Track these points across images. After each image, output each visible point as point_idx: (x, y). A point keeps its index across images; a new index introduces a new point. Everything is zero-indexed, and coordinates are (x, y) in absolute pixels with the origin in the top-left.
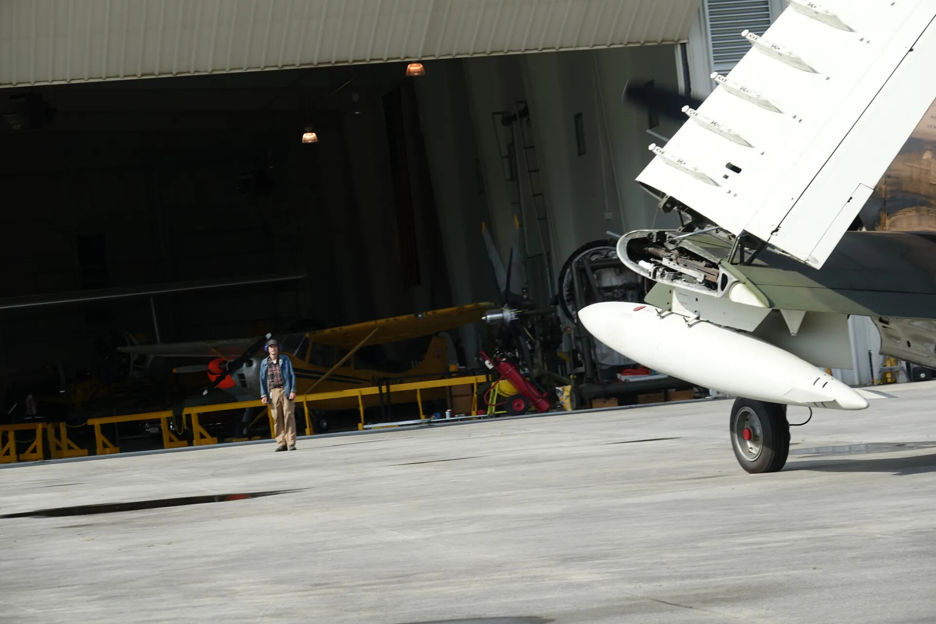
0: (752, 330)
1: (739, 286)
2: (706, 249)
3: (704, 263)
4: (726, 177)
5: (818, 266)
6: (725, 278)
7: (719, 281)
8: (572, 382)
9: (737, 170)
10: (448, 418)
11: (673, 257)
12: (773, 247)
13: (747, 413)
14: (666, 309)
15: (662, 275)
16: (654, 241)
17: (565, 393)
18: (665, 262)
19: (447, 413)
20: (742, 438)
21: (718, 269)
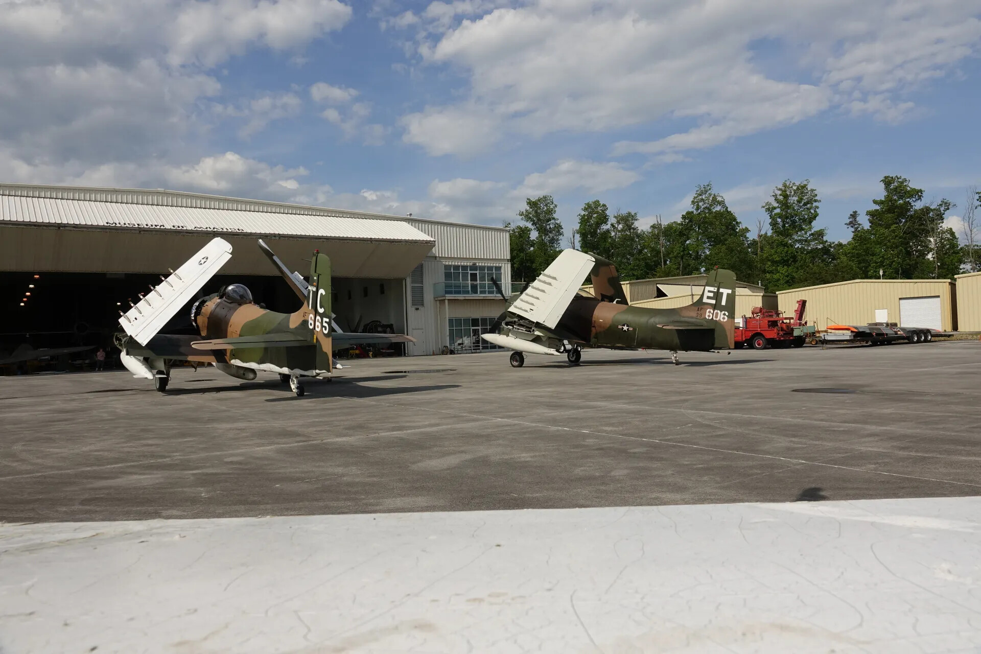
0: (530, 340)
1: (537, 331)
2: (528, 325)
3: (525, 327)
5: (553, 329)
7: (531, 330)
9: (532, 310)
11: (517, 325)
12: (544, 324)
13: (515, 356)
15: (514, 329)
16: (513, 322)
20: (513, 361)
21: (531, 328)
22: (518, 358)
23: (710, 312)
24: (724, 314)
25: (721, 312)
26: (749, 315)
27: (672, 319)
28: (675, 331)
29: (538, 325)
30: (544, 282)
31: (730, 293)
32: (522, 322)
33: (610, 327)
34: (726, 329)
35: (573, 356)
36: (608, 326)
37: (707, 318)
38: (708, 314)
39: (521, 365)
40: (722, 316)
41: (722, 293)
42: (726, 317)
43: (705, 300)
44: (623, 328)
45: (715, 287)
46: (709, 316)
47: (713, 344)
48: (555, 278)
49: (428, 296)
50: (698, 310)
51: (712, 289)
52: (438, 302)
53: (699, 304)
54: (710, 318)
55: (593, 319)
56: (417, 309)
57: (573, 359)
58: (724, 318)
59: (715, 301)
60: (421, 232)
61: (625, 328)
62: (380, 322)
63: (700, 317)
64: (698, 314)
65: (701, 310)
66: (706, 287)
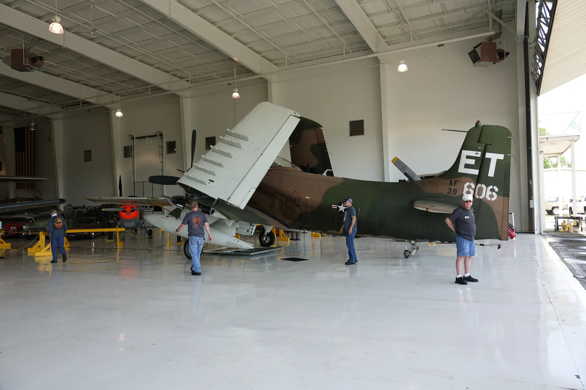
1: (218, 213)
2: (205, 202)
4: (209, 183)
5: (243, 209)
6: (213, 211)
7: (210, 211)
9: (213, 181)
12: (227, 202)
14: (177, 217)
16: (184, 199)
21: (210, 208)
23: (469, 187)
24: (493, 190)
25: (487, 186)
29: (221, 204)
31: (502, 159)
32: (196, 198)
33: (319, 206)
34: (496, 213)
35: (266, 239)
36: (317, 205)
38: (467, 189)
40: (489, 193)
41: (491, 158)
42: (494, 194)
43: (462, 169)
44: (338, 208)
45: (476, 150)
48: (245, 139)
50: (451, 183)
51: (472, 153)
53: (452, 175)
55: (297, 196)
58: (491, 196)
59: (478, 171)
61: (342, 208)
63: (455, 193)
64: (451, 189)
65: (455, 183)
66: (463, 151)
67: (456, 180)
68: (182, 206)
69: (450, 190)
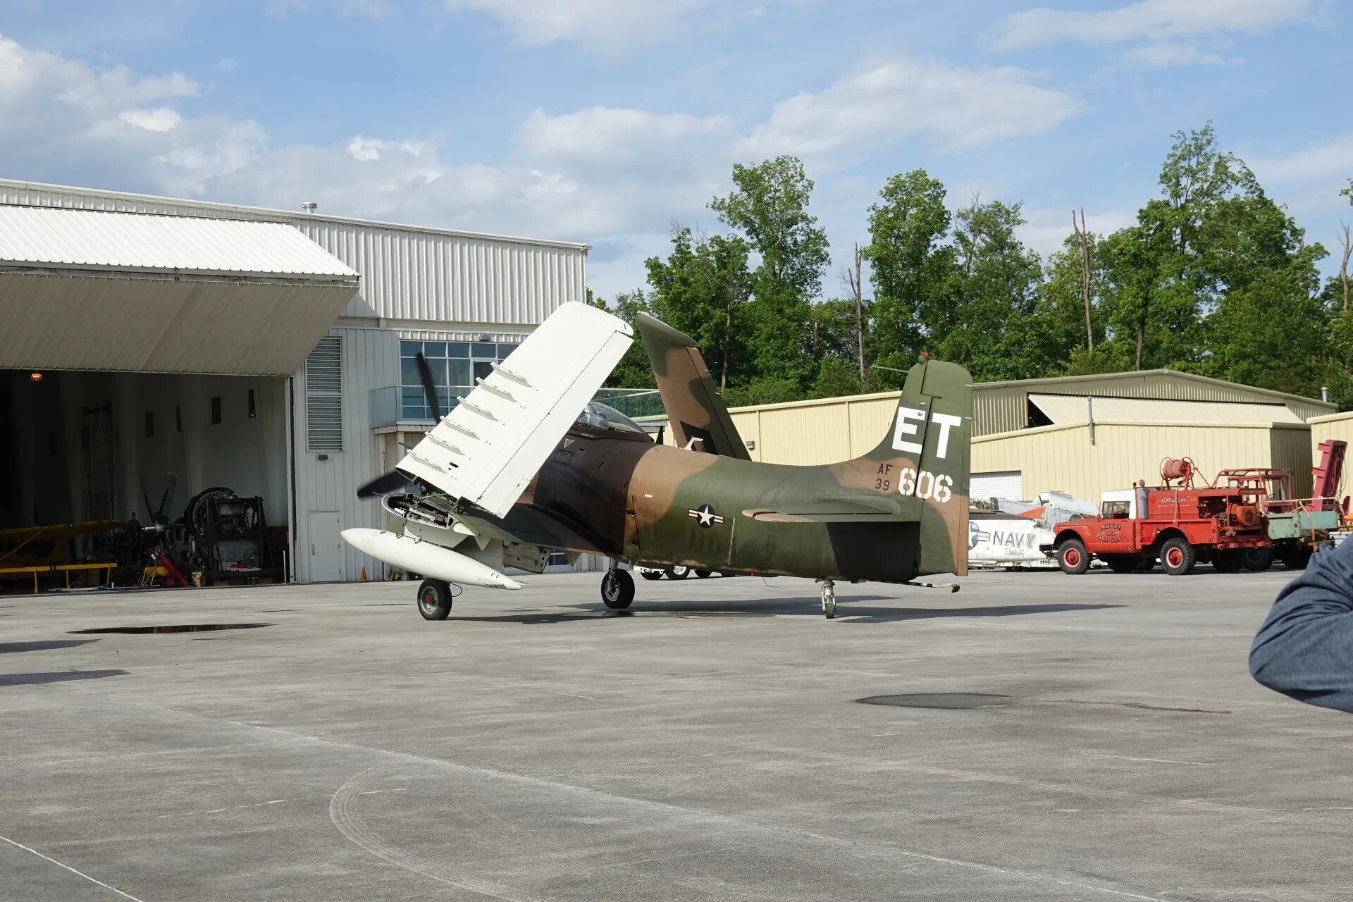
0: (453, 547)
1: (460, 524)
2: (440, 505)
3: (435, 512)
4: (450, 469)
5: (502, 517)
6: (451, 521)
7: (447, 521)
8: (203, 570)
9: (456, 466)
10: (113, 588)
11: (416, 507)
12: (478, 506)
13: (429, 589)
14: (400, 533)
15: (411, 516)
16: (406, 498)
17: (197, 576)
18: (411, 510)
19: (113, 584)
20: (425, 602)
21: (446, 515)
22: (436, 598)
23: (908, 476)
24: (944, 483)
25: (936, 475)
26: (1155, 481)
27: (818, 495)
28: (825, 525)
29: (466, 507)
30: (495, 391)
31: (959, 425)
32: (426, 499)
33: (667, 512)
34: (949, 525)
35: (613, 590)
36: (665, 511)
37: (902, 492)
38: (905, 481)
39: (443, 614)
40: (939, 488)
42: (946, 489)
43: (898, 444)
44: (700, 518)
45: (921, 408)
46: (906, 487)
47: (916, 565)
48: (522, 381)
49: (355, 424)
50: (881, 471)
51: (913, 413)
52: (381, 440)
53: (884, 454)
54: (910, 492)
55: (630, 492)
56: (323, 458)
57: (614, 598)
58: (942, 494)
59: (921, 446)
60: (323, 252)
61: (706, 517)
62: (231, 493)
63: (886, 488)
64: (881, 480)
65: (887, 470)
66: (900, 408)
67: (889, 462)
68: (402, 512)
69: (879, 482)
